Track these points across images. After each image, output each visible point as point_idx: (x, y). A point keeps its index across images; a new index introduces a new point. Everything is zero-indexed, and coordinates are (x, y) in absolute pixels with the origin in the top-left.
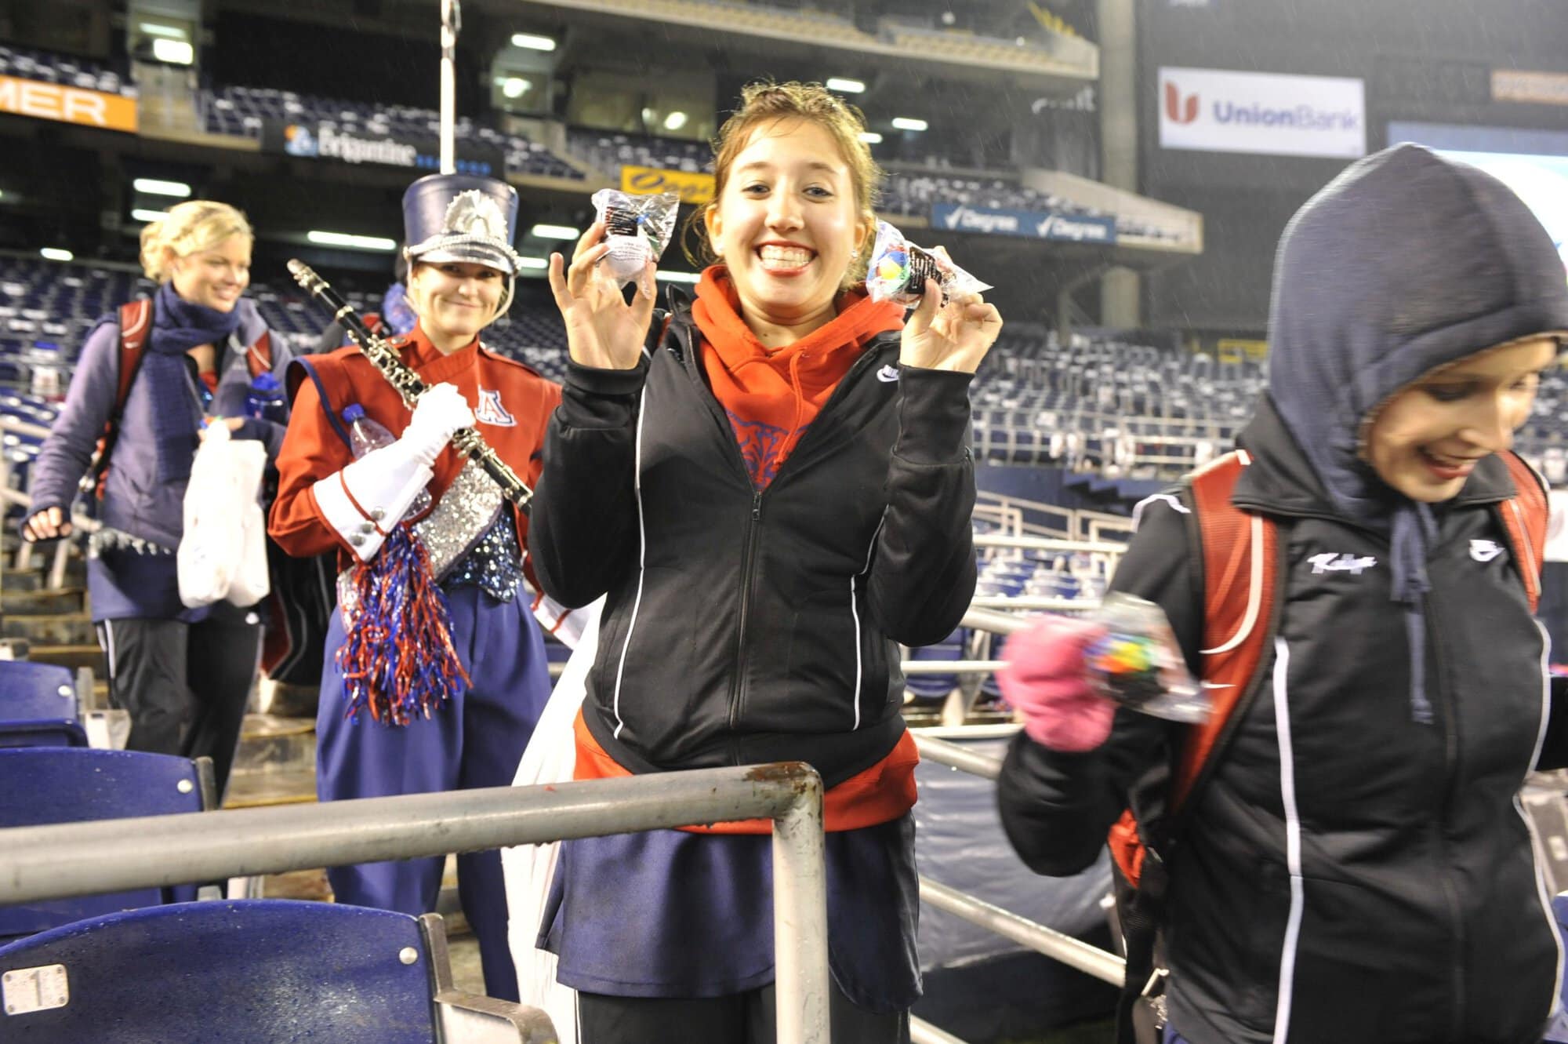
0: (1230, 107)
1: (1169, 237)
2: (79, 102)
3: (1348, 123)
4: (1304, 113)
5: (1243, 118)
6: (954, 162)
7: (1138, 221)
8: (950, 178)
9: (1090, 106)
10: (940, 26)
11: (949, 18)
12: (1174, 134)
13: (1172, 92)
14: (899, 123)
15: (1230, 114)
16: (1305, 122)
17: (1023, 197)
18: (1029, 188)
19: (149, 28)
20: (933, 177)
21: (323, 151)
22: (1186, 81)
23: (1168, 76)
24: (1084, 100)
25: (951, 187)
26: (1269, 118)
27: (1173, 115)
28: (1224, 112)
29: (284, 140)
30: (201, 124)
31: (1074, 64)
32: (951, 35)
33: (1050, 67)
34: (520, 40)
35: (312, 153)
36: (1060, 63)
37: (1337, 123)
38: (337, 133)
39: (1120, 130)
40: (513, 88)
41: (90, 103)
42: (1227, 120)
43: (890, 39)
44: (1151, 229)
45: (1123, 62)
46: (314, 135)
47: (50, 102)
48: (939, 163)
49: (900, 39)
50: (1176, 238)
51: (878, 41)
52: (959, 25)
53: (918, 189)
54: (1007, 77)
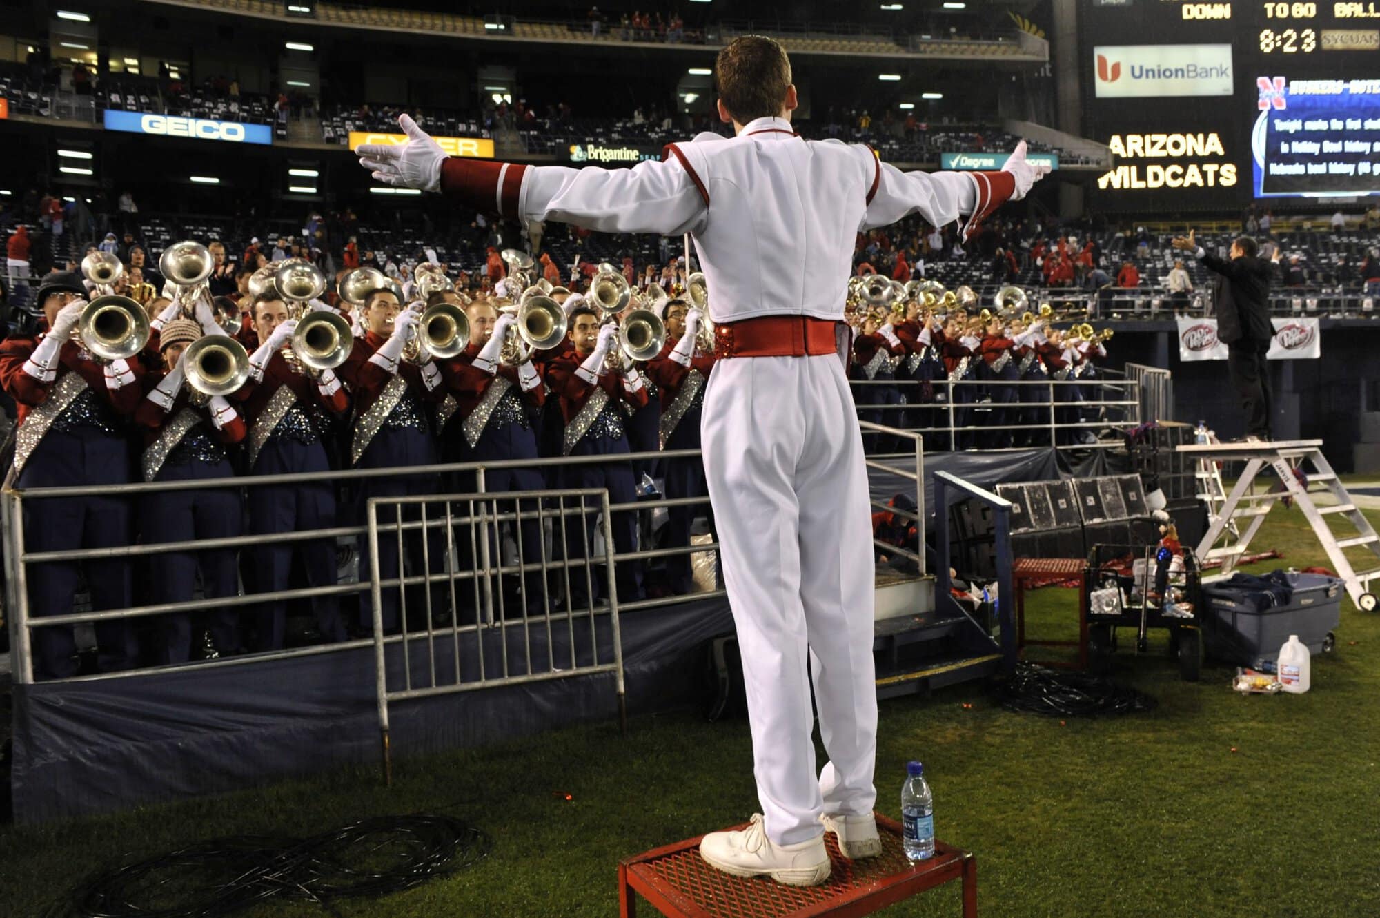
0: (1141, 68)
1: (1093, 162)
2: (465, 145)
3: (1222, 73)
4: (1191, 68)
5: (1150, 74)
6: (960, 120)
7: (1076, 153)
8: (957, 130)
9: (1049, 74)
10: (947, 35)
11: (953, 30)
12: (1105, 88)
13: (1103, 61)
14: (926, 96)
15: (1140, 73)
16: (1192, 74)
17: (1003, 140)
18: (1008, 134)
19: (488, 88)
20: (947, 130)
21: (590, 158)
22: (1110, 55)
23: (1099, 51)
24: (1046, 71)
25: (957, 138)
26: (1168, 73)
27: (1104, 77)
28: (1137, 73)
29: (570, 154)
30: (526, 150)
31: (1034, 54)
32: (956, 40)
33: (1020, 57)
34: (692, 71)
35: (585, 159)
36: (1025, 53)
37: (1214, 72)
38: (596, 147)
39: (1070, 87)
40: (690, 98)
41: (471, 145)
42: (1141, 76)
43: (916, 48)
44: (1082, 158)
45: (1068, 45)
46: (585, 149)
47: (452, 147)
48: (950, 121)
49: (922, 47)
50: (1098, 163)
51: (908, 52)
52: (960, 33)
53: (936, 141)
54: (992, 64)
